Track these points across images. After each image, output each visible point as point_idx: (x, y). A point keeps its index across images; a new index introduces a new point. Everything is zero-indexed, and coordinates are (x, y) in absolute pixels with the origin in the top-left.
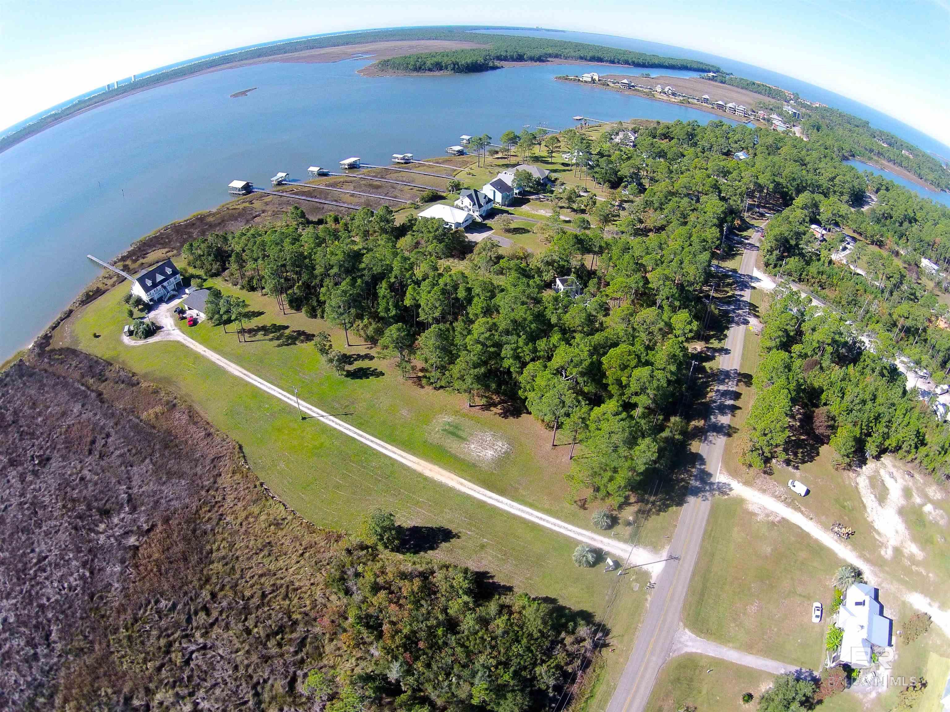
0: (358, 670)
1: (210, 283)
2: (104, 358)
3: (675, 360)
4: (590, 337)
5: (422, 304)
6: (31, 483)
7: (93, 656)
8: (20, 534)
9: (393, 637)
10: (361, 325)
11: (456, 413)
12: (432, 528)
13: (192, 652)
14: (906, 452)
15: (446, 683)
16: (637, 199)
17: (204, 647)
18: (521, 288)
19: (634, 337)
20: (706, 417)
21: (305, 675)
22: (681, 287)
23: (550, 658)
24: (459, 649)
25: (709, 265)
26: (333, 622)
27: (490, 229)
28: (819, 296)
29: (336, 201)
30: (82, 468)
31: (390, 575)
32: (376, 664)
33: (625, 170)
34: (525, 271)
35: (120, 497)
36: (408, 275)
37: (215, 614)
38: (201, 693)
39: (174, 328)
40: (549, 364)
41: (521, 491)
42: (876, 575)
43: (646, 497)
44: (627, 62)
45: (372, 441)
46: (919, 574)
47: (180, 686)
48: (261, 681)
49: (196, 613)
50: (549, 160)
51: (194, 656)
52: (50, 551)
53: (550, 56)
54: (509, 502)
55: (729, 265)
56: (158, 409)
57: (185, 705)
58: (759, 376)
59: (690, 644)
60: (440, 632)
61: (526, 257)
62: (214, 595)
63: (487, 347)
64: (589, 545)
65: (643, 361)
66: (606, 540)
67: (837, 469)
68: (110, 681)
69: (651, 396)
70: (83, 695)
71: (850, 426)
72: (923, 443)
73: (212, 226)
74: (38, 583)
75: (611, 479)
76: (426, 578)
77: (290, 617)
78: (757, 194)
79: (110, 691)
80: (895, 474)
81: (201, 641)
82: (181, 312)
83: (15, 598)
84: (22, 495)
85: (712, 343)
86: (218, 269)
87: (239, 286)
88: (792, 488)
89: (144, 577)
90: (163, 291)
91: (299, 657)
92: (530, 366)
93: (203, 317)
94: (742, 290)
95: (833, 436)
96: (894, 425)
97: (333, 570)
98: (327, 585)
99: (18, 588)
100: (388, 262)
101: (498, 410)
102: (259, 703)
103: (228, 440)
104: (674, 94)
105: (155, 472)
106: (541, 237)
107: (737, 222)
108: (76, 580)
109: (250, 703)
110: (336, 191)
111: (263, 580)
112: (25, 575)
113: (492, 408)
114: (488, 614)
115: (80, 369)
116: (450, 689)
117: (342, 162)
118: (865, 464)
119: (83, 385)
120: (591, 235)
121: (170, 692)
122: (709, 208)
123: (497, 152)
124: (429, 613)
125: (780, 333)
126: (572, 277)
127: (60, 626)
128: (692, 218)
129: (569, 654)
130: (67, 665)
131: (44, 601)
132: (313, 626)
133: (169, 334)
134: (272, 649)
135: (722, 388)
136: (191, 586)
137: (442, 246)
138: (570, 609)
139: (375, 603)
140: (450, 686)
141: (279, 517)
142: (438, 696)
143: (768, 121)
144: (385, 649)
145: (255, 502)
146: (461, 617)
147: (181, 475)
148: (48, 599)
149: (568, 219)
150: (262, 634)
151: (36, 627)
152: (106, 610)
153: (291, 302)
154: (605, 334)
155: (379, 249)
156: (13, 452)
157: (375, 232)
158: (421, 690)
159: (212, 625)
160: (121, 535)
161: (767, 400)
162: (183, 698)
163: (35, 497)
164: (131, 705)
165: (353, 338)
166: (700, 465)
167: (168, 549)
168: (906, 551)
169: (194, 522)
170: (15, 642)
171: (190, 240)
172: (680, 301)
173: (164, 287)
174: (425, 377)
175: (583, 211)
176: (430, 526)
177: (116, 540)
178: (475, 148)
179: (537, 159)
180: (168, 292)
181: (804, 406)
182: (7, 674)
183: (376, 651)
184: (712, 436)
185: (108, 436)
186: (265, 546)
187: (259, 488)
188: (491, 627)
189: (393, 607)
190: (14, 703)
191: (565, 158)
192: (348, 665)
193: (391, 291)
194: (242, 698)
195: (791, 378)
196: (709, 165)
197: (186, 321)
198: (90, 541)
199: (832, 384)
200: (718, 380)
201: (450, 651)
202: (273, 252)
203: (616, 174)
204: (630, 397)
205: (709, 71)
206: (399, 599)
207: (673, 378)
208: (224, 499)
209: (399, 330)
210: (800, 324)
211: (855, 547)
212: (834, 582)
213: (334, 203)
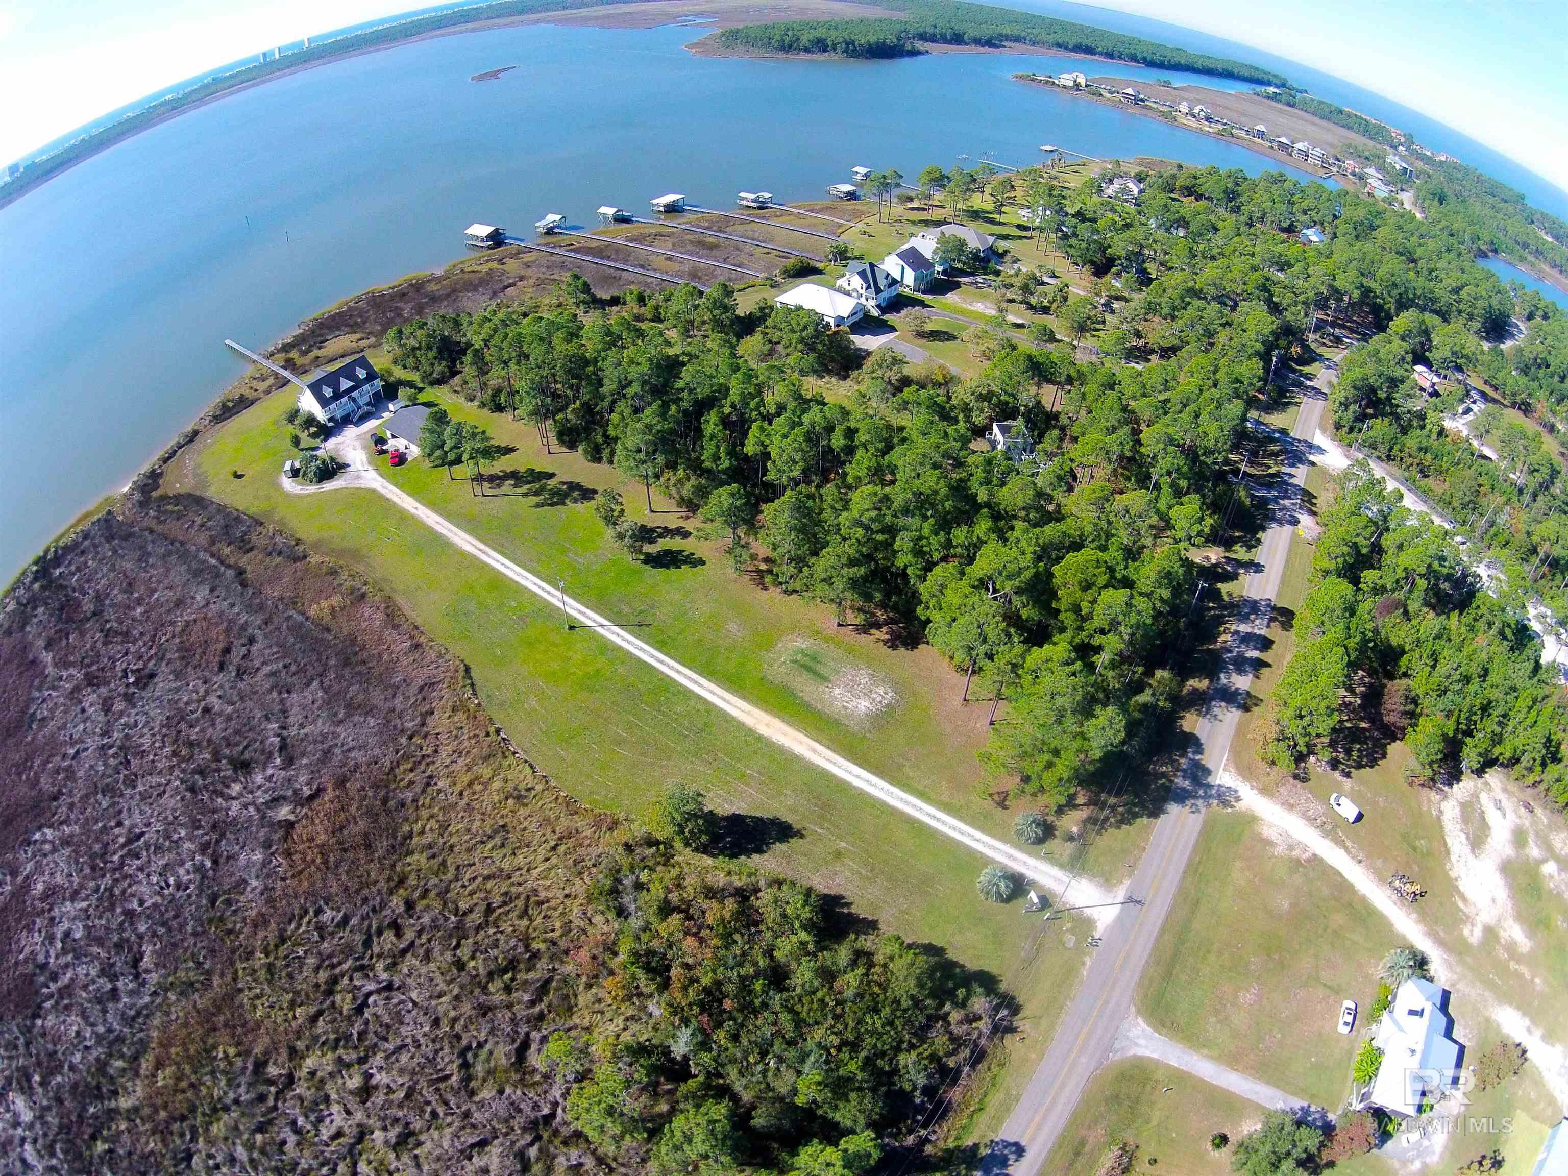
0: (626, 1037)
1: (429, 394)
2: (250, 512)
3: (1170, 582)
4: (1038, 530)
5: (773, 454)
6: (121, 714)
7: (210, 994)
8: (99, 796)
9: (685, 988)
10: (673, 480)
11: (817, 634)
12: (761, 819)
13: (369, 994)
14: (1526, 769)
15: (760, 1068)
16: (1135, 296)
17: (389, 987)
18: (934, 438)
19: (1109, 536)
20: (1212, 675)
21: (544, 1040)
22: (1191, 453)
23: (923, 1040)
24: (784, 1017)
25: (1244, 419)
26: (594, 957)
27: (893, 329)
28: (1418, 488)
29: (642, 267)
30: (207, 692)
31: (690, 890)
32: (655, 1029)
33: (1119, 246)
34: (944, 408)
35: (268, 742)
36: (752, 404)
37: (409, 935)
38: (378, 1059)
39: (367, 467)
40: (968, 570)
41: (907, 770)
42: (1450, 967)
43: (1103, 796)
44: (1133, 58)
45: (678, 672)
46: (1519, 975)
47: (345, 1048)
48: (474, 1045)
49: (380, 933)
50: (997, 217)
51: (371, 1000)
52: (148, 825)
53: (1007, 38)
54: (887, 786)
55: (1276, 420)
56: (336, 600)
57: (350, 1077)
58: (1304, 616)
59: (1142, 1042)
60: (758, 986)
61: (948, 381)
62: (410, 905)
63: (873, 532)
64: (1004, 868)
65: (1119, 576)
66: (1032, 862)
67: (1411, 784)
68: (233, 1036)
69: (1126, 637)
70: (188, 1057)
71: (1440, 717)
72: (1555, 758)
73: (434, 299)
74: (125, 877)
75: (1050, 765)
76: (746, 899)
77: (527, 947)
78: (1332, 303)
79: (232, 1051)
80: (1505, 803)
81: (384, 976)
82: (380, 441)
83: (86, 898)
84: (106, 733)
85: (1235, 552)
86: (442, 373)
87: (476, 403)
88: (1336, 807)
89: (301, 872)
90: (351, 406)
91: (536, 1010)
92: (937, 570)
93: (414, 451)
94: (1293, 465)
95: (1410, 729)
96: (1511, 724)
97: (601, 876)
98: (589, 900)
99: (92, 884)
100: (722, 381)
101: (882, 634)
102: (468, 1079)
103: (447, 657)
104: (1208, 119)
105: (327, 702)
106: (974, 349)
107: (1296, 350)
108: (188, 873)
109: (454, 1078)
110: (643, 249)
111: (489, 885)
112: (105, 863)
113: (873, 631)
114: (834, 963)
115: (210, 529)
116: (765, 1077)
117: (655, 201)
118: (1458, 780)
119: (213, 556)
120: (1054, 357)
121: (330, 1056)
122: (1250, 325)
123: (911, 199)
124: (744, 954)
125: (1346, 549)
126: (1019, 423)
127: (158, 946)
128: (1222, 337)
129: (953, 1039)
130: (165, 1008)
131: (135, 905)
132: (562, 962)
133: (358, 477)
134: (496, 993)
135: (1244, 628)
136: (374, 889)
137: (812, 357)
138: (963, 966)
139: (663, 933)
140: (764, 1072)
141: (522, 786)
142: (746, 1087)
143: (1361, 178)
144: (671, 1005)
145: (486, 759)
146: (794, 965)
147: (370, 711)
148: (141, 902)
149: (1020, 321)
150: (482, 971)
151: (119, 946)
152: (235, 923)
153: (561, 435)
154: (1062, 527)
155: (710, 356)
156: (92, 664)
157: (704, 323)
158: (719, 1075)
159: (404, 952)
160: (266, 803)
161: (1309, 659)
162: (349, 1066)
163: (127, 737)
164: (264, 1074)
165: (660, 500)
166: (1194, 753)
167: (342, 828)
168: (1504, 935)
169: (386, 786)
170: (81, 970)
171: (398, 320)
172: (1189, 479)
173: (354, 400)
174: (770, 572)
175: (1046, 310)
176: (758, 814)
177: (258, 810)
178: (875, 191)
179: (976, 215)
180: (359, 408)
181: (1372, 672)
182: (64, 1022)
183: (659, 1009)
184: (1219, 708)
185: (252, 641)
186: (496, 832)
187: (493, 737)
188: (837, 985)
189: (690, 941)
190: (72, 1068)
191: (1023, 216)
192: (612, 1027)
193: (725, 428)
194: (442, 1070)
195: (1353, 626)
196: (1257, 249)
197: (388, 457)
198: (214, 811)
199: (1418, 643)
200: (1239, 614)
201: (771, 1018)
202: (536, 352)
203: (1104, 252)
204: (1091, 636)
205: (1269, 84)
206: (700, 928)
207: (1166, 609)
208: (436, 751)
209: (732, 495)
210: (1381, 535)
211: (1424, 918)
212: (1379, 971)
213: (639, 270)
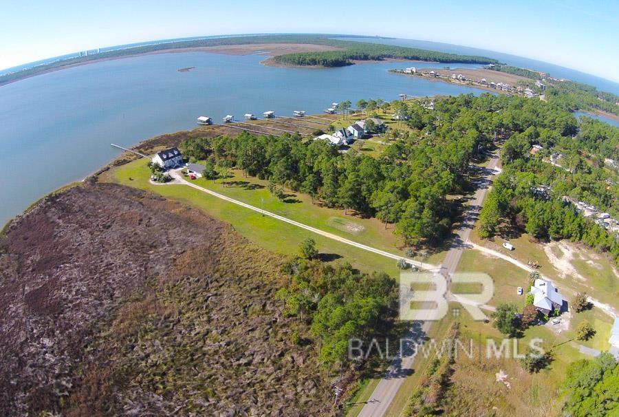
2: (139, 188)
11: (339, 216)
17: (216, 295)
20: (461, 222)
27: (351, 148)
35: (162, 241)
37: (222, 282)
38: (214, 312)
39: (182, 179)
42: (555, 283)
43: (431, 247)
44: (435, 60)
46: (584, 286)
47: (201, 310)
48: (248, 306)
49: (211, 282)
50: (384, 117)
51: (210, 298)
53: (385, 56)
54: (366, 247)
55: (481, 165)
56: (181, 209)
57: (203, 317)
62: (221, 276)
64: (403, 262)
66: (411, 260)
67: (531, 242)
68: (155, 311)
74: (106, 274)
77: (262, 283)
80: (568, 247)
81: (214, 292)
82: (185, 173)
83: (88, 280)
85: (467, 196)
86: (203, 157)
88: (505, 246)
89: (180, 269)
91: (268, 296)
93: (199, 176)
94: (487, 175)
98: (281, 272)
99: (90, 277)
101: (359, 216)
102: (246, 314)
103: (223, 222)
104: (464, 80)
105: (183, 232)
107: (488, 145)
108: (134, 272)
109: (242, 314)
110: (263, 127)
111: (248, 270)
112: (97, 271)
113: (356, 215)
115: (124, 192)
117: (264, 113)
118: (549, 242)
119: (128, 198)
121: (195, 312)
122: (470, 135)
123: (354, 112)
127: (122, 290)
133: (179, 182)
134: (254, 294)
135: (470, 212)
136: (208, 272)
141: (255, 249)
143: (523, 92)
145: (241, 243)
147: (199, 234)
150: (249, 289)
151: (103, 292)
152: (155, 283)
153: (249, 173)
159: (221, 286)
160: (164, 255)
164: (168, 320)
165: (286, 188)
166: (458, 238)
167: (195, 259)
168: (575, 276)
169: (209, 250)
170: (85, 299)
173: (173, 161)
176: (329, 253)
178: (341, 110)
179: (377, 117)
180: (175, 164)
184: (463, 228)
185: (150, 218)
186: (248, 259)
187: (243, 239)
190: (78, 326)
191: (393, 116)
194: (237, 312)
197: (189, 177)
200: (469, 209)
203: (421, 123)
205: (489, 64)
208: (225, 242)
211: (542, 272)
